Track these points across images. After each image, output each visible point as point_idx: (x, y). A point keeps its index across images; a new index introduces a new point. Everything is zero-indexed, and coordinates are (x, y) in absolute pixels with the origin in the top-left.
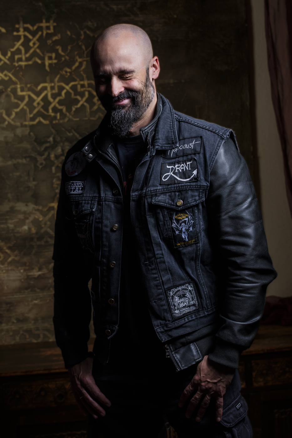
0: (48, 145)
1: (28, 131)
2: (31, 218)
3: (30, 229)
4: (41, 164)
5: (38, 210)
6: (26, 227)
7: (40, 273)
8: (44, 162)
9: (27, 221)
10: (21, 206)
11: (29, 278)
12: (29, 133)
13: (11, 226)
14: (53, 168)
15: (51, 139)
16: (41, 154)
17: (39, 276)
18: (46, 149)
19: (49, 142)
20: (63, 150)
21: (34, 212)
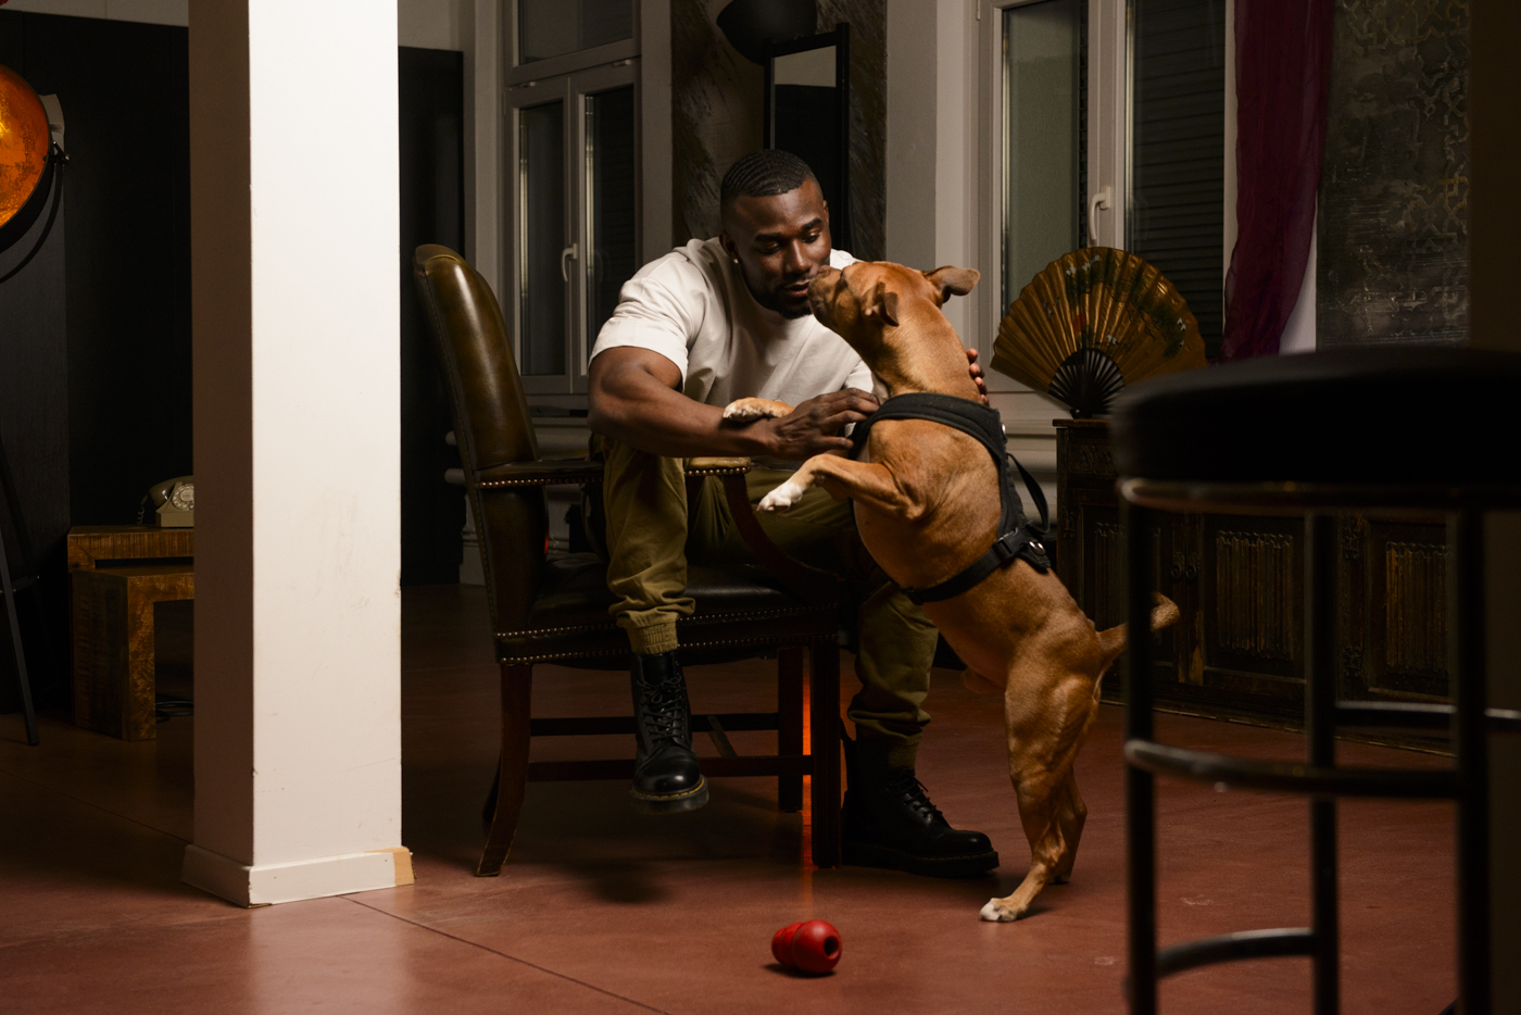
0: (1440, 75)
1: (1416, 53)
2: (1411, 206)
3: (1406, 224)
4: (1431, 110)
5: (1420, 192)
6: (1402, 223)
7: (1418, 303)
8: (1433, 106)
9: (1405, 212)
10: (1398, 187)
11: (1403, 311)
12: (1416, 57)
13: (1383, 220)
14: (1446, 117)
15: (1446, 65)
16: (1430, 93)
17: (1417, 307)
18: (1439, 80)
19: (1443, 70)
20: (1461, 83)
21: (1415, 195)
